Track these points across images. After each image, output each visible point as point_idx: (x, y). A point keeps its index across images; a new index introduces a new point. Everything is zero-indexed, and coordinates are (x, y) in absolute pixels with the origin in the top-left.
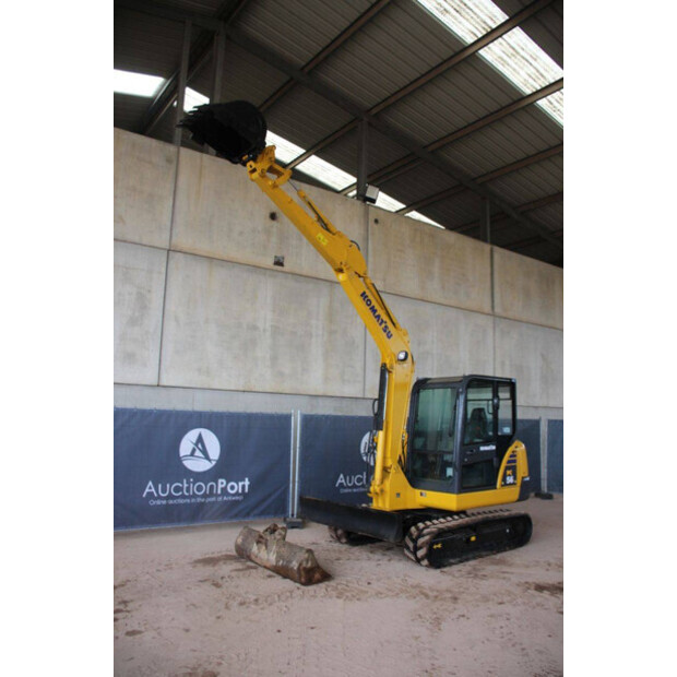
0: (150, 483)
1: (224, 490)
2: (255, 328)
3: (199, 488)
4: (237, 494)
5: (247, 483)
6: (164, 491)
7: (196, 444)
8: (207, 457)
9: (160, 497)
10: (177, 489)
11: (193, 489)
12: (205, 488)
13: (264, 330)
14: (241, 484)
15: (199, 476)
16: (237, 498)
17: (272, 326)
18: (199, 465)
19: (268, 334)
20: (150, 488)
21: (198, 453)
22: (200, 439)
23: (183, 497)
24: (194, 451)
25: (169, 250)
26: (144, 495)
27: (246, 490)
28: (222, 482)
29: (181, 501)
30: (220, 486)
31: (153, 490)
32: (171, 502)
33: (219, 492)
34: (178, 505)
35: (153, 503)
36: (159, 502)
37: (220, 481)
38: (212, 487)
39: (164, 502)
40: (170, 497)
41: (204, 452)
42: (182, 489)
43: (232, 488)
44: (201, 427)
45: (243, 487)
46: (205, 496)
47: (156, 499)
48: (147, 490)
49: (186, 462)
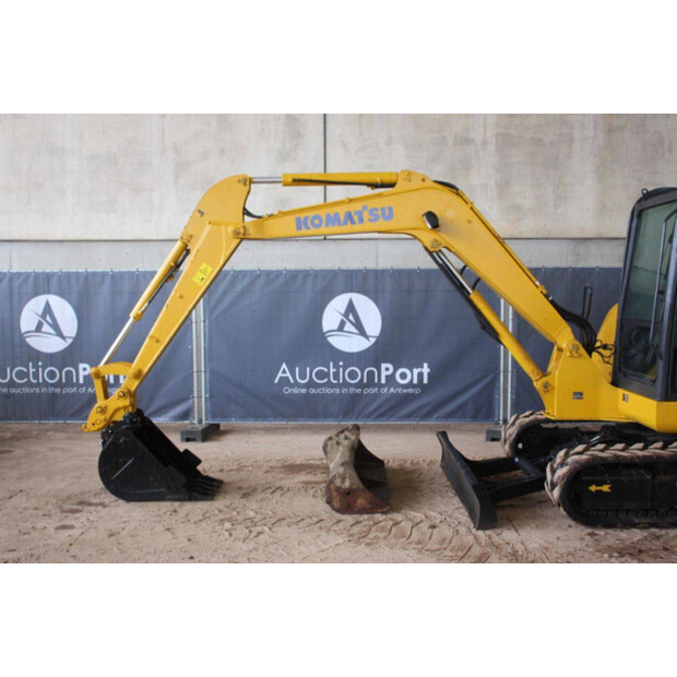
0: (284, 366)
2: (468, 141)
3: (353, 375)
4: (410, 384)
5: (426, 370)
6: (303, 376)
7: (346, 315)
8: (362, 332)
9: (297, 384)
10: (321, 375)
11: (344, 375)
12: (362, 375)
13: (484, 143)
14: (416, 371)
16: (410, 390)
17: (497, 135)
19: (492, 148)
20: (284, 371)
21: (348, 327)
22: (351, 308)
23: (330, 385)
24: (342, 324)
26: (276, 381)
27: (425, 381)
28: (386, 369)
29: (328, 391)
30: (384, 374)
31: (288, 374)
32: (313, 391)
33: (383, 381)
34: (324, 396)
35: (287, 391)
36: (296, 391)
37: (384, 366)
38: (371, 374)
39: (304, 391)
40: (311, 384)
41: (358, 325)
42: (327, 375)
43: (403, 376)
44: (352, 291)
45: (420, 375)
46: (360, 385)
47: (291, 386)
48: (280, 374)
49: (332, 340)
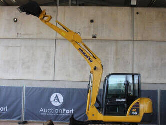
1: (65, 112)
3: (57, 111)
4: (69, 114)
5: (73, 111)
6: (46, 111)
7: (56, 98)
8: (59, 102)
10: (50, 111)
11: (55, 111)
12: (58, 111)
15: (56, 108)
18: (56, 104)
20: (42, 110)
21: (56, 100)
23: (52, 113)
24: (55, 100)
25: (56, 40)
26: (40, 112)
28: (64, 110)
33: (63, 113)
35: (42, 114)
40: (47, 113)
41: (58, 100)
43: (68, 112)
45: (71, 112)
46: (58, 113)
49: (52, 103)
